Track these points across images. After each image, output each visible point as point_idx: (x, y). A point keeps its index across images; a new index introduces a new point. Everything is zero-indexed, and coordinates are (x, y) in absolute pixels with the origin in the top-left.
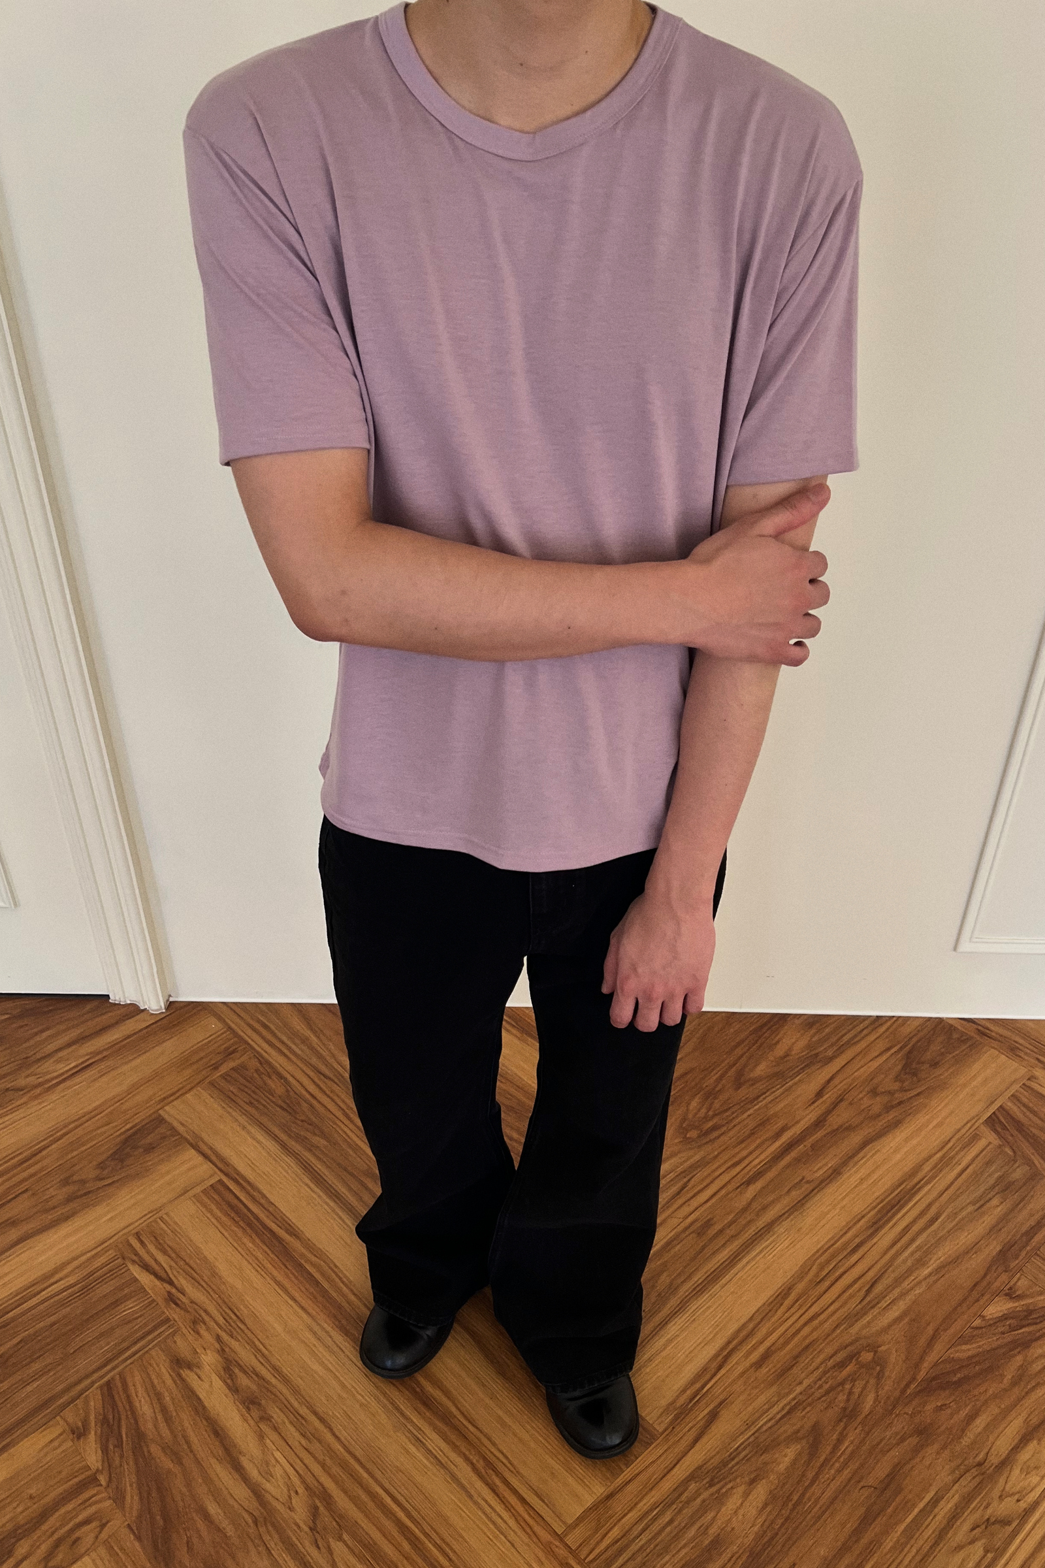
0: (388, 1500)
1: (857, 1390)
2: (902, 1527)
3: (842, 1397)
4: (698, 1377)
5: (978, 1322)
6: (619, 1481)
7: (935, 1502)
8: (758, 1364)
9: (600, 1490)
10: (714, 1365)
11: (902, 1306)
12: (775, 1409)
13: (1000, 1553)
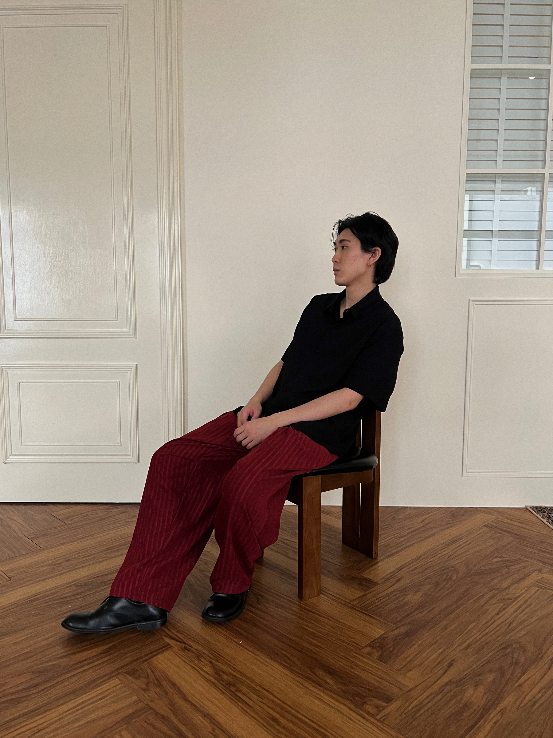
0: (284, 596)
1: (450, 575)
2: (473, 600)
3: (444, 577)
4: (391, 573)
5: (490, 562)
6: (368, 592)
7: (483, 595)
8: (413, 570)
9: (362, 594)
10: (397, 571)
11: (462, 559)
12: (420, 579)
13: (508, 605)
